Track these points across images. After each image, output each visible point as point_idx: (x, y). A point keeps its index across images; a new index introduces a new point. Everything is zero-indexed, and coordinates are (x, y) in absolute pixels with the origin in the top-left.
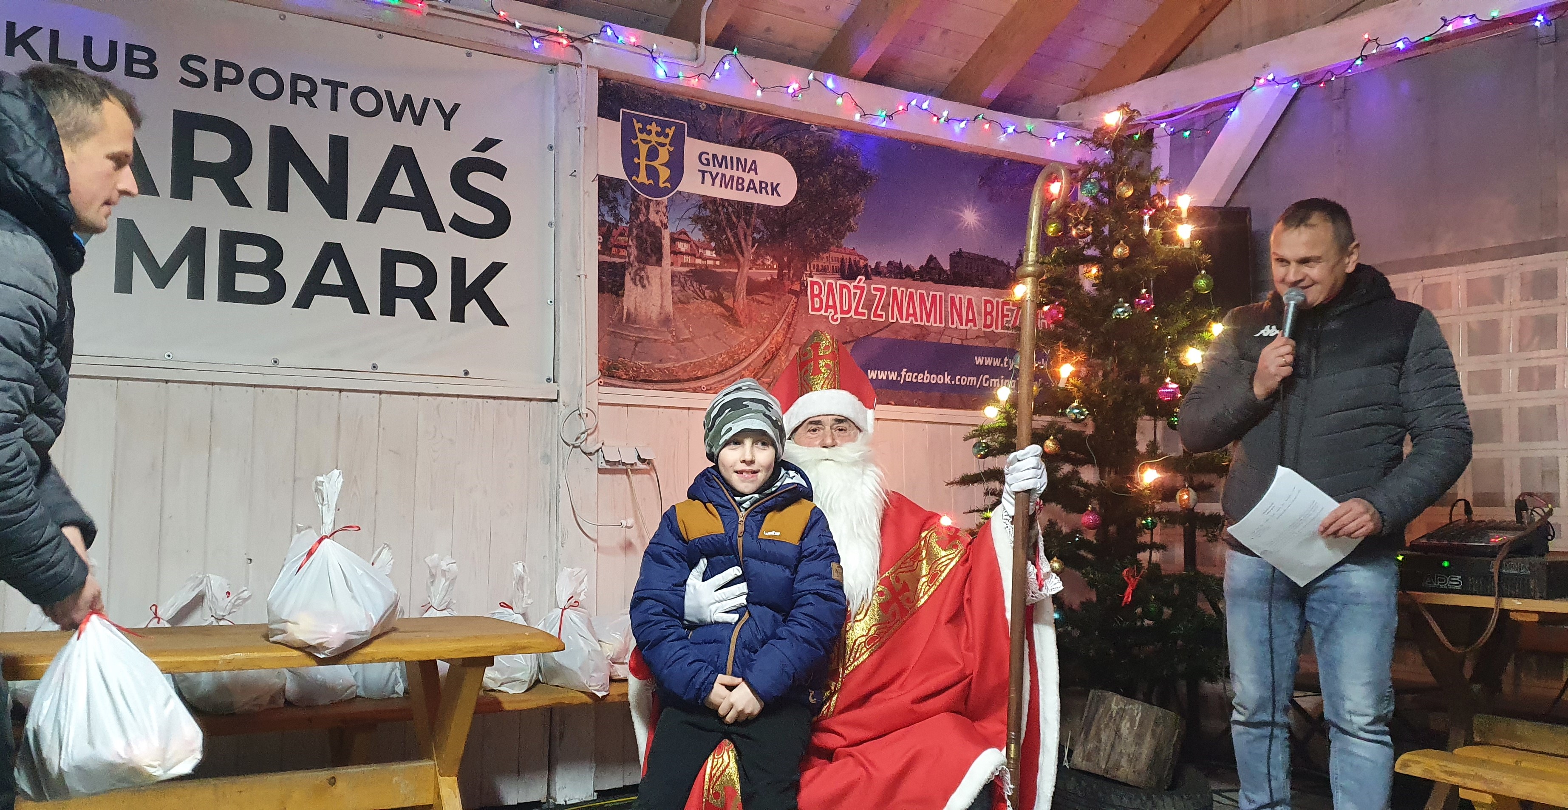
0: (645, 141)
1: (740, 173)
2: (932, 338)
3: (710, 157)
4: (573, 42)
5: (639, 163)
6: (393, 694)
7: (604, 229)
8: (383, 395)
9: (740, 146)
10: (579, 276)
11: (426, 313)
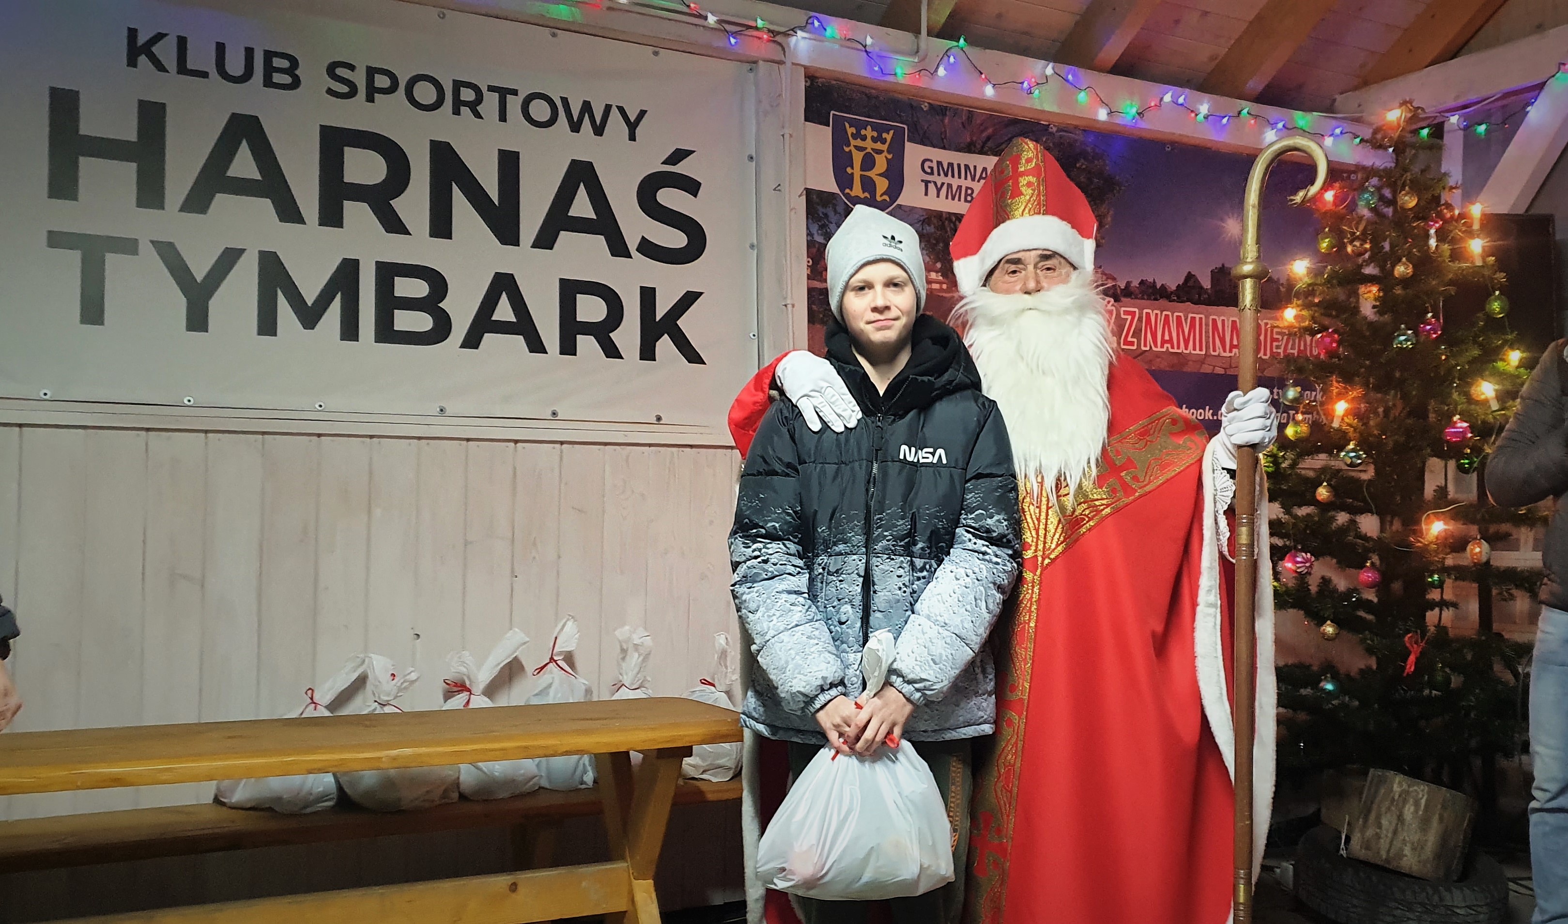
0: (859, 149)
1: (969, 183)
2: (1190, 368)
3: (935, 165)
4: (774, 36)
5: (852, 174)
6: (581, 784)
7: (814, 250)
8: (564, 446)
9: (969, 151)
10: (786, 306)
11: (612, 351)
